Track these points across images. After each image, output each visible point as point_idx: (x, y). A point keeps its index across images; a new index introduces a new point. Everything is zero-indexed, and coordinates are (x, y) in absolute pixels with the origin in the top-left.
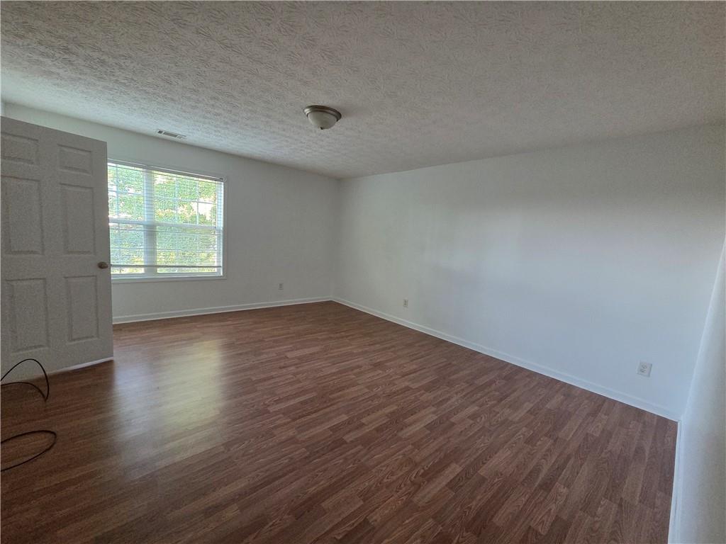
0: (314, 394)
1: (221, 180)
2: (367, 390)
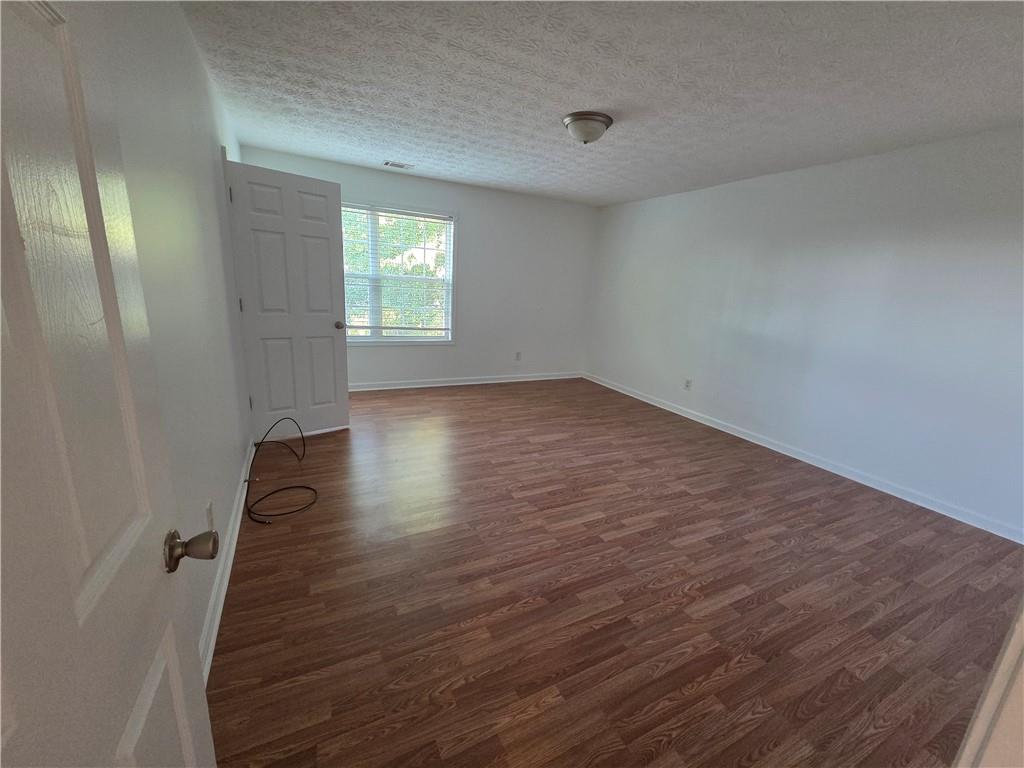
0: (562, 486)
1: (450, 218)
2: (629, 489)
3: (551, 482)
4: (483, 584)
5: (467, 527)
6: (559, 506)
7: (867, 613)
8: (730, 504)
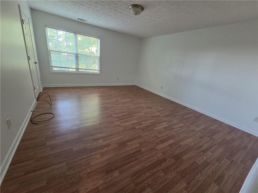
0: (127, 113)
1: (99, 38)
2: (144, 114)
3: (124, 112)
4: (101, 141)
5: (98, 125)
6: (124, 119)
7: (202, 146)
8: (170, 118)
